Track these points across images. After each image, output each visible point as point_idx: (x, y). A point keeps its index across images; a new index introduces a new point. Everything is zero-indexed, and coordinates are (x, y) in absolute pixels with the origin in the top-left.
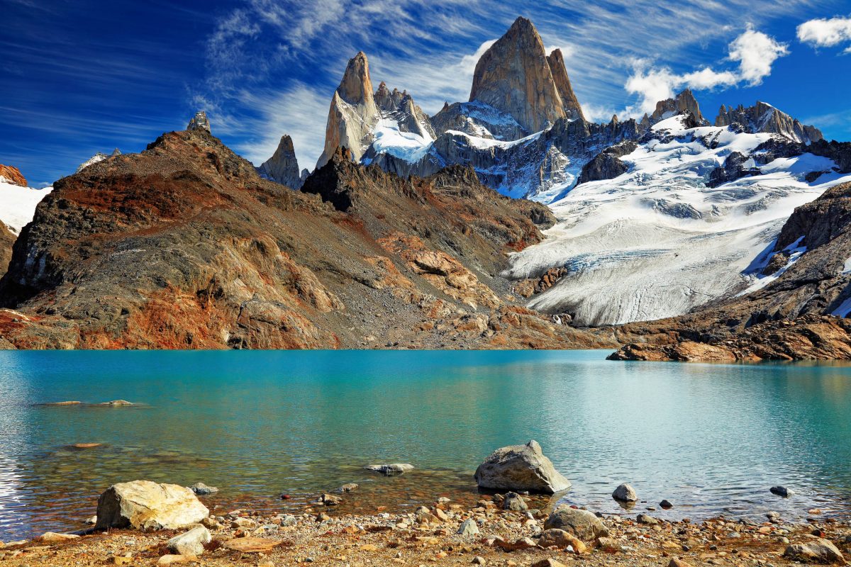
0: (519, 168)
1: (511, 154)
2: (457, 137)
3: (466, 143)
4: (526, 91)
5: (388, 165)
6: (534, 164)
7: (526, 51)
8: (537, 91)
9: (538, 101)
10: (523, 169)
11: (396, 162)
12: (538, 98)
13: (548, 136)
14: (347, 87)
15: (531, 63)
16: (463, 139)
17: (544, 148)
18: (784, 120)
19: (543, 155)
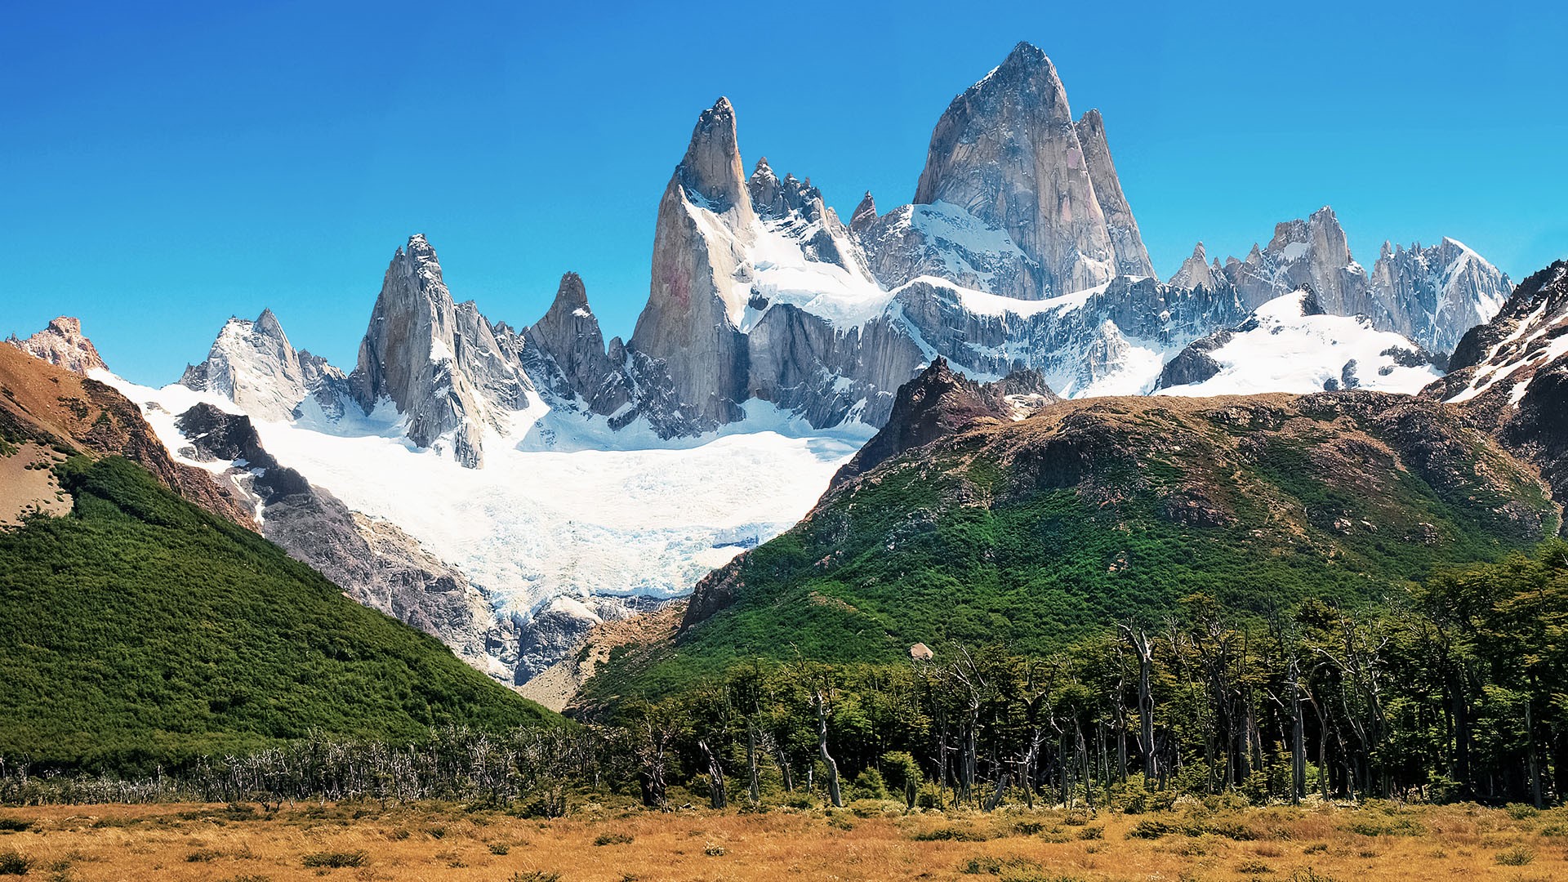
0: (1052, 351)
1: (1035, 326)
2: (941, 291)
3: (956, 302)
4: (1035, 188)
5: (791, 326)
6: (1077, 346)
7: (1036, 112)
8: (1058, 192)
9: (1059, 211)
10: (1057, 353)
11: (806, 321)
12: (1060, 205)
13: (1099, 302)
14: (698, 167)
15: (1046, 136)
16: (953, 296)
17: (1093, 322)
18: (1484, 275)
19: (1093, 333)
